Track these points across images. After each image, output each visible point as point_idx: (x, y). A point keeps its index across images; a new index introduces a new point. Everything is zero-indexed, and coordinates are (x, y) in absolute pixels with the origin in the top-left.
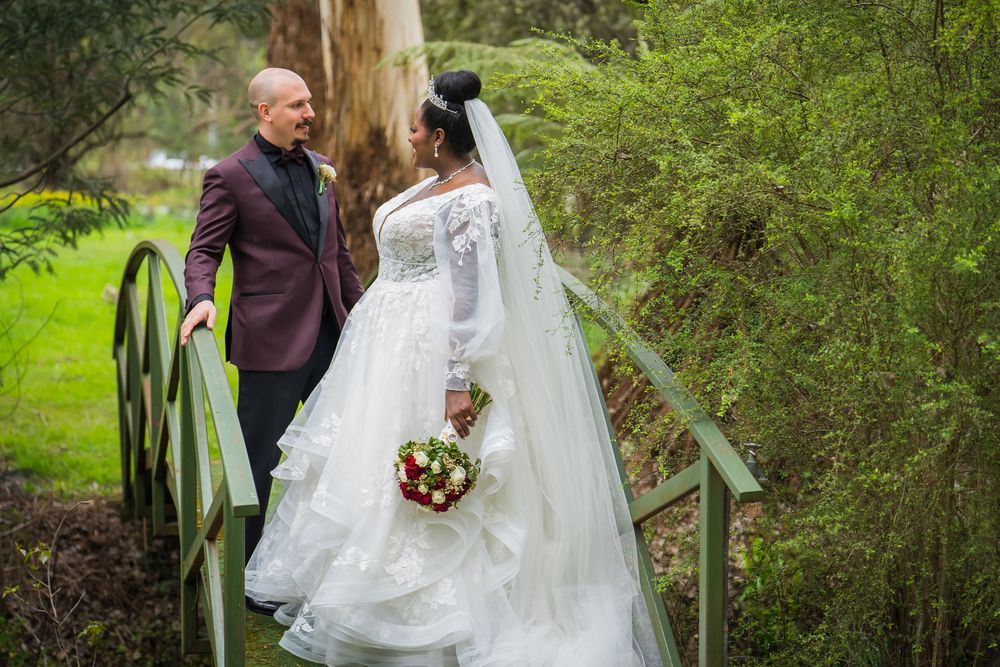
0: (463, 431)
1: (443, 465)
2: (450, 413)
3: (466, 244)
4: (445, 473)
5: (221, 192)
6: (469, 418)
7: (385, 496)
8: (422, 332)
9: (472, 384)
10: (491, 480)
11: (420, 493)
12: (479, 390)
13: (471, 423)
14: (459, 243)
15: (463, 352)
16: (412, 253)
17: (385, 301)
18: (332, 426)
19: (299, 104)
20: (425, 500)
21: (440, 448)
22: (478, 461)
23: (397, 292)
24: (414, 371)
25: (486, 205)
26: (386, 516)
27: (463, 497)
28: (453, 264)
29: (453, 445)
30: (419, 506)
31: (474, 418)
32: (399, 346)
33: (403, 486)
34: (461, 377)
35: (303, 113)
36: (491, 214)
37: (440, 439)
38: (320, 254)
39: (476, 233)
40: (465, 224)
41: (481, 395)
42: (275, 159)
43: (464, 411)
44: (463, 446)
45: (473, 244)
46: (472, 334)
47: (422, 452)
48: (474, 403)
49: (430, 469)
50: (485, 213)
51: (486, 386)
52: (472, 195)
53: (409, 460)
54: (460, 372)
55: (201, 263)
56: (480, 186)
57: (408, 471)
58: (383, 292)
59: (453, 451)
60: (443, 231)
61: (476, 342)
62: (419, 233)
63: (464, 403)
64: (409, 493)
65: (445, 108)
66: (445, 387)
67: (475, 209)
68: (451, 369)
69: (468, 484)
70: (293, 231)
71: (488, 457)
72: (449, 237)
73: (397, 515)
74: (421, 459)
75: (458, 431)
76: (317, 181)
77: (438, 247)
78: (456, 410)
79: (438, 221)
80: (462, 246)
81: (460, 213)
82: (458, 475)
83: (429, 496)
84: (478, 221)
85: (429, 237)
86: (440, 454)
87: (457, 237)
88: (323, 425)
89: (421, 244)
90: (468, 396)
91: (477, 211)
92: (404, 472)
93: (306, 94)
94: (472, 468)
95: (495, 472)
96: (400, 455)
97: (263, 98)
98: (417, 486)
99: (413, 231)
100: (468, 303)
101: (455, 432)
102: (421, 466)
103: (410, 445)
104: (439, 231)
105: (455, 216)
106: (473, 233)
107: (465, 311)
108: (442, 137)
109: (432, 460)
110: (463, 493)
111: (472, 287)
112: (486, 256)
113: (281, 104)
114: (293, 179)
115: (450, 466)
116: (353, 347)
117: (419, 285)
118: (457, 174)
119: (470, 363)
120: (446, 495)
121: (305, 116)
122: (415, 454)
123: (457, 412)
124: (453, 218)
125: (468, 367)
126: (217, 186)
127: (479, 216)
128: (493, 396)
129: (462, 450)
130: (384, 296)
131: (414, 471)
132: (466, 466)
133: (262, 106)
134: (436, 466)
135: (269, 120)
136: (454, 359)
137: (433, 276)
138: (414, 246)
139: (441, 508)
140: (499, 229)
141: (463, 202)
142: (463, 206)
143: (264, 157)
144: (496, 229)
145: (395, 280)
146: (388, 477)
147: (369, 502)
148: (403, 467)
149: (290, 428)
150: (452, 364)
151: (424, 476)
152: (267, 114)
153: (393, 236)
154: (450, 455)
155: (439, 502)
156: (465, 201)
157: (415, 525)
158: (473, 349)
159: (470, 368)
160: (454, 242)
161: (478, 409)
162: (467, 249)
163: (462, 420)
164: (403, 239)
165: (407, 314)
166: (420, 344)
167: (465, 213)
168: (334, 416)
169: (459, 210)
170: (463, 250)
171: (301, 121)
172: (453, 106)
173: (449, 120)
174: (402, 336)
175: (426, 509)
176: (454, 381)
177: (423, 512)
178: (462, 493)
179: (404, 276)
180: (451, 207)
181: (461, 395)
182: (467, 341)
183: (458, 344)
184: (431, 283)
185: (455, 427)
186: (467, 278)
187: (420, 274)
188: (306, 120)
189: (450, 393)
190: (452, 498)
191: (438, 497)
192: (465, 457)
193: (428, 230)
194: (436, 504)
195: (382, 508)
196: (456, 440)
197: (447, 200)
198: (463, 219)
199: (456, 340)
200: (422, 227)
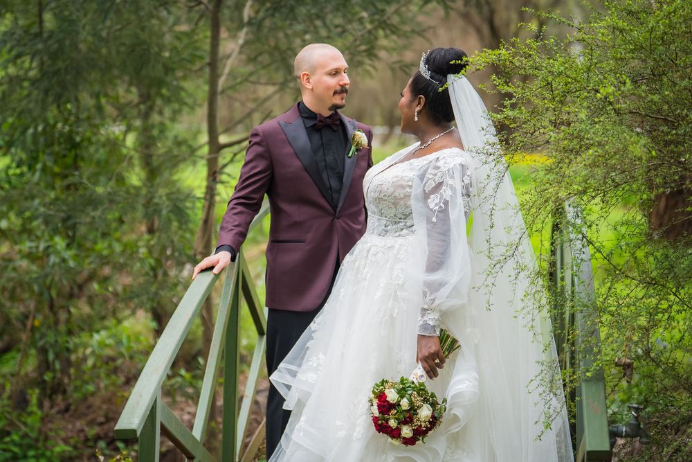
0: (431, 372)
1: (411, 402)
2: (420, 356)
3: (440, 202)
4: (413, 410)
5: (259, 149)
6: (437, 361)
7: (358, 429)
8: (400, 282)
9: (442, 330)
10: (456, 419)
11: (390, 427)
12: (448, 336)
13: (440, 366)
14: (433, 202)
15: (433, 300)
16: (394, 210)
17: (371, 253)
18: (319, 365)
19: (336, 73)
20: (395, 434)
21: (409, 387)
22: (445, 401)
23: (380, 245)
24: (392, 316)
25: (459, 168)
26: (357, 447)
27: (430, 432)
28: (429, 221)
29: (422, 384)
30: (390, 439)
31: (442, 361)
32: (379, 294)
33: (375, 420)
34: (431, 323)
35: (340, 81)
36: (463, 176)
37: (411, 379)
38: (338, 210)
39: (449, 192)
40: (440, 185)
41: (449, 341)
42: (311, 123)
43: (433, 354)
44: (431, 385)
45: (446, 203)
46: (441, 285)
47: (392, 390)
48: (442, 347)
49: (399, 405)
50: (457, 175)
51: (455, 333)
52: (448, 158)
53: (381, 397)
54: (431, 318)
55: (235, 214)
56: (456, 150)
57: (380, 407)
58: (369, 245)
59: (421, 390)
60: (420, 190)
61: (444, 292)
62: (399, 193)
63: (433, 347)
64: (381, 427)
65: (428, 78)
66: (417, 332)
67: (448, 170)
68: (423, 316)
69: (434, 421)
70: (316, 187)
71: (454, 397)
72: (426, 196)
73: (367, 446)
74: (392, 396)
75: (427, 372)
76: (349, 145)
77: (415, 205)
78: (425, 352)
79: (417, 180)
80: (436, 205)
81: (435, 175)
82: (425, 412)
83: (398, 430)
84: (451, 182)
85: (407, 196)
86: (409, 392)
87: (432, 196)
88: (310, 363)
89: (402, 202)
90: (437, 341)
91: (451, 173)
92: (377, 407)
93: (342, 63)
94: (439, 406)
95: (458, 412)
96: (373, 392)
97: (305, 67)
98: (387, 420)
99: (394, 191)
100: (439, 255)
101: (424, 373)
102: (391, 402)
103: (384, 382)
104: (416, 191)
105: (431, 177)
106: (446, 192)
107: (437, 262)
108: (422, 103)
109: (402, 397)
110: (430, 429)
111: (444, 241)
112: (456, 214)
113: (319, 73)
114: (324, 142)
115: (419, 403)
116: (342, 294)
117: (400, 240)
118: (437, 138)
119: (440, 311)
120: (414, 430)
121: (341, 83)
122: (387, 392)
123: (427, 354)
124: (429, 179)
125: (438, 314)
126: (256, 143)
127: (453, 177)
128: (461, 342)
129: (430, 390)
130: (370, 249)
131: (385, 406)
132: (434, 405)
133: (303, 75)
134: (405, 403)
135: (310, 87)
136: (426, 307)
137: (413, 232)
138: (395, 204)
139: (409, 442)
140: (471, 189)
141: (438, 164)
142: (438, 168)
143: (301, 121)
144: (467, 189)
145: (380, 235)
146: (363, 411)
147: (342, 434)
148: (375, 402)
149: (282, 365)
150: (424, 310)
151: (394, 412)
152: (309, 82)
153: (377, 195)
154: (418, 393)
155: (407, 436)
156: (440, 164)
157: (384, 457)
158: (443, 298)
159: (440, 316)
160: (429, 201)
161: (447, 353)
162: (441, 207)
163: (431, 362)
164: (386, 198)
165: (388, 266)
166: (398, 293)
167: (439, 174)
168: (321, 356)
169: (434, 171)
170: (437, 208)
171: (338, 88)
172: (437, 77)
173: (430, 89)
174: (382, 285)
175: (396, 442)
176: (425, 326)
177: (393, 445)
178: (428, 429)
179: (387, 231)
180: (428, 168)
181: (432, 339)
182: (437, 290)
183: (429, 293)
184: (411, 238)
185: (424, 368)
186: (440, 234)
187: (402, 229)
188: (342, 86)
189: (421, 337)
190: (420, 433)
191: (406, 431)
192: (433, 395)
193: (408, 190)
194: (404, 438)
195: (354, 439)
196: (425, 379)
197: (425, 163)
198: (438, 180)
199: (426, 290)
200: (403, 187)
